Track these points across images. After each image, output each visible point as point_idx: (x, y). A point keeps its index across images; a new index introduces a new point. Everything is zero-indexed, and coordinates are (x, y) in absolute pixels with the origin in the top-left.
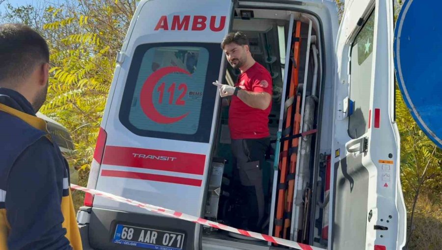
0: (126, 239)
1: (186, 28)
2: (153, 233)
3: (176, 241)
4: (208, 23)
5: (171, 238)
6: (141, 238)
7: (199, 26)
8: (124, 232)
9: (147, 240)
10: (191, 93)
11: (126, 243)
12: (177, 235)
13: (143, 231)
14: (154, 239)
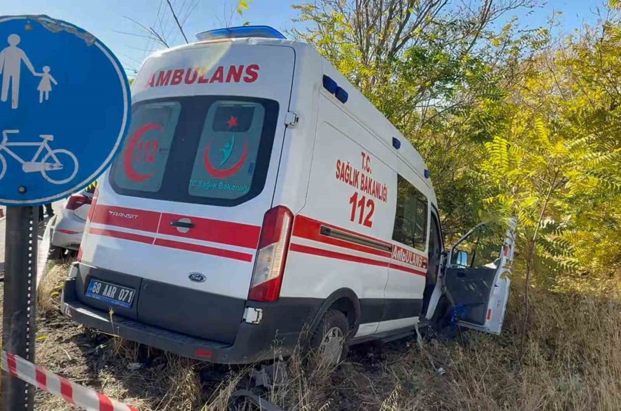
0: (95, 293)
1: (166, 84)
2: (114, 288)
3: (128, 296)
4: (184, 77)
5: (125, 293)
6: (104, 293)
7: (177, 80)
8: (95, 287)
9: (108, 295)
10: (161, 149)
11: (94, 297)
12: (130, 291)
13: (107, 286)
14: (113, 293)
